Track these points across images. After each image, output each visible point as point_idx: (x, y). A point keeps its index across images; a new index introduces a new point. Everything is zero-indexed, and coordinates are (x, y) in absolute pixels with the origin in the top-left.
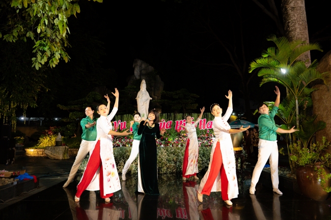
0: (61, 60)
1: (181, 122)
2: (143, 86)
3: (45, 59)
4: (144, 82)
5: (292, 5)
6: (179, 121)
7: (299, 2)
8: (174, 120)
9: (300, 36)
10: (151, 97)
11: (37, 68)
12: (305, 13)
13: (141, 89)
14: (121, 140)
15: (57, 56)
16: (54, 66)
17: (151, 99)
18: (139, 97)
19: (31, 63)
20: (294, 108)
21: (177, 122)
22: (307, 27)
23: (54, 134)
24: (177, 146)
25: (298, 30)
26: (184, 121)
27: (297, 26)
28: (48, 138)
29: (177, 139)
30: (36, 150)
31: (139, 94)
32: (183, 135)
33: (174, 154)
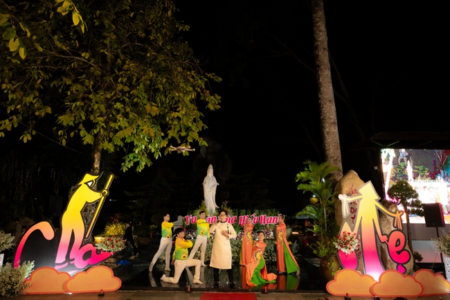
0: (146, 166)
2: (210, 172)
3: (132, 164)
4: (211, 166)
5: (327, 130)
6: (243, 217)
7: (332, 128)
8: (238, 216)
9: (333, 155)
11: (124, 171)
12: (338, 136)
13: (208, 175)
15: (144, 164)
16: (140, 171)
17: (218, 184)
18: (206, 183)
19: (120, 166)
20: (323, 214)
21: (241, 217)
22: (339, 147)
23: (120, 222)
24: (240, 239)
25: (331, 150)
27: (331, 146)
28: (115, 226)
29: (240, 233)
30: (103, 238)
31: (206, 179)
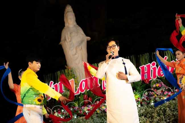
1: (149, 67)
2: (70, 18)
4: (69, 9)
6: (145, 66)
10: (87, 34)
13: (66, 25)
14: (60, 110)
17: (89, 38)
18: (65, 40)
21: (143, 68)
24: (149, 103)
26: (153, 65)
29: (146, 93)
31: (65, 34)
32: (154, 86)
33: (145, 117)
